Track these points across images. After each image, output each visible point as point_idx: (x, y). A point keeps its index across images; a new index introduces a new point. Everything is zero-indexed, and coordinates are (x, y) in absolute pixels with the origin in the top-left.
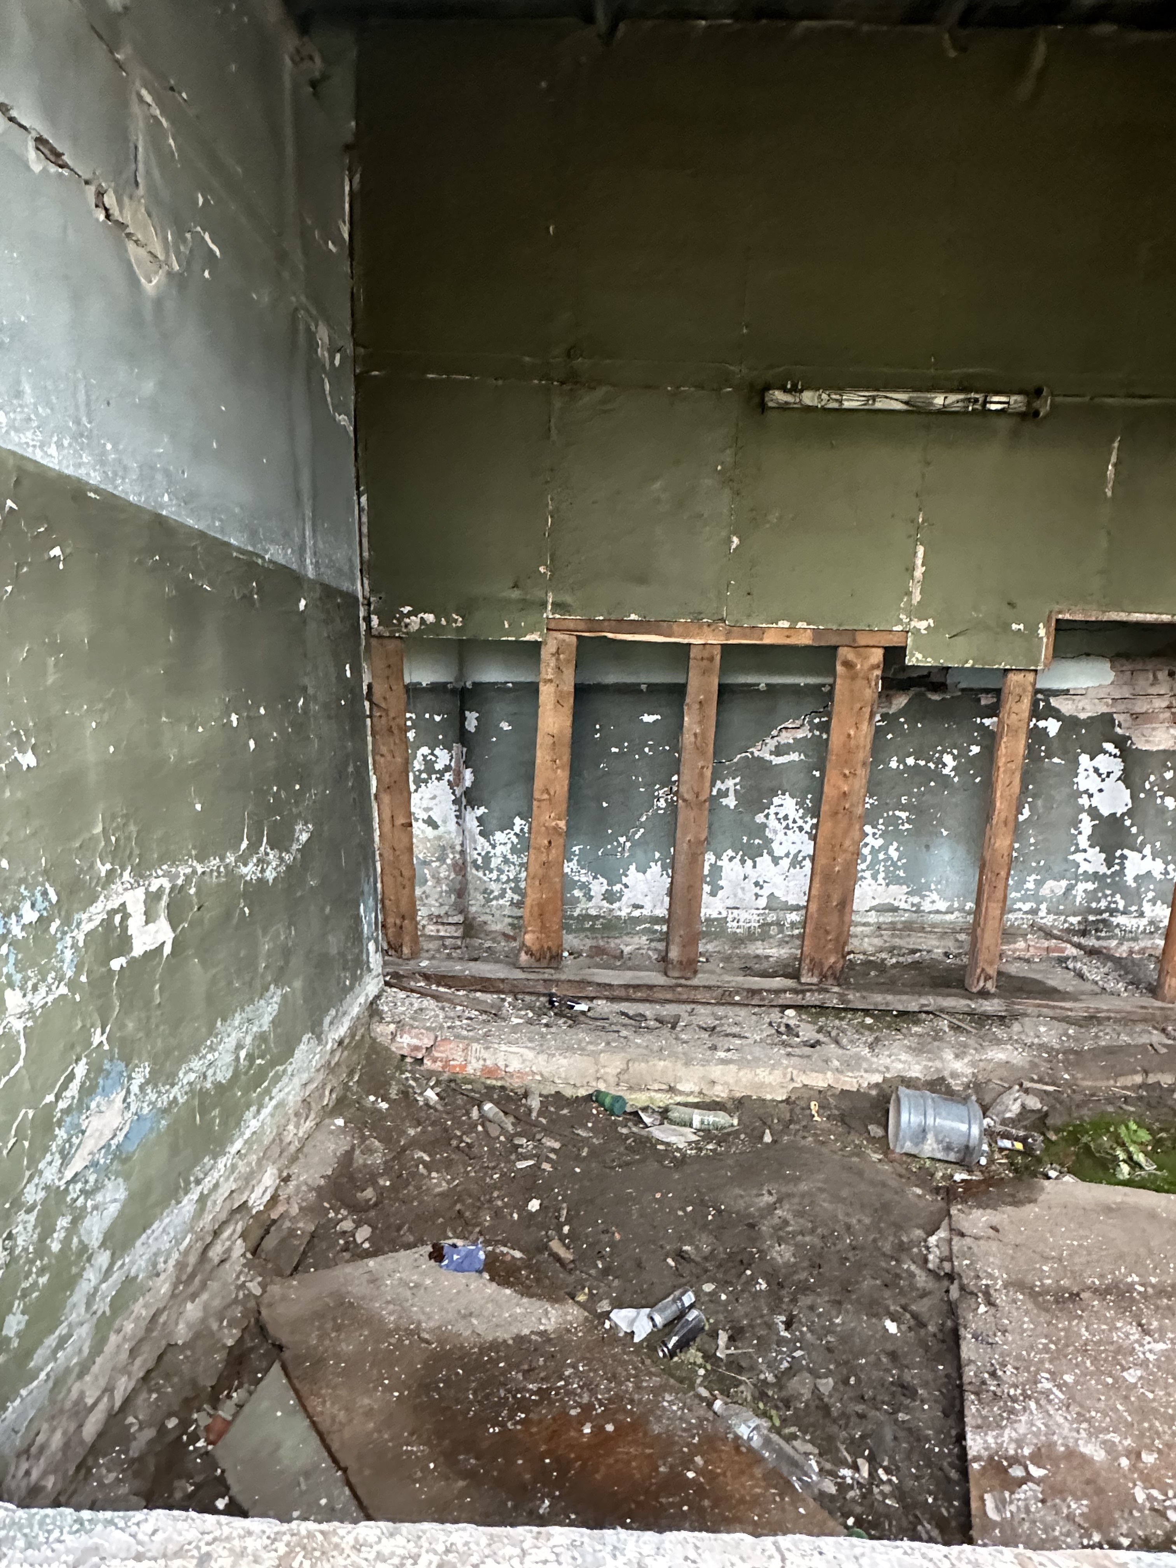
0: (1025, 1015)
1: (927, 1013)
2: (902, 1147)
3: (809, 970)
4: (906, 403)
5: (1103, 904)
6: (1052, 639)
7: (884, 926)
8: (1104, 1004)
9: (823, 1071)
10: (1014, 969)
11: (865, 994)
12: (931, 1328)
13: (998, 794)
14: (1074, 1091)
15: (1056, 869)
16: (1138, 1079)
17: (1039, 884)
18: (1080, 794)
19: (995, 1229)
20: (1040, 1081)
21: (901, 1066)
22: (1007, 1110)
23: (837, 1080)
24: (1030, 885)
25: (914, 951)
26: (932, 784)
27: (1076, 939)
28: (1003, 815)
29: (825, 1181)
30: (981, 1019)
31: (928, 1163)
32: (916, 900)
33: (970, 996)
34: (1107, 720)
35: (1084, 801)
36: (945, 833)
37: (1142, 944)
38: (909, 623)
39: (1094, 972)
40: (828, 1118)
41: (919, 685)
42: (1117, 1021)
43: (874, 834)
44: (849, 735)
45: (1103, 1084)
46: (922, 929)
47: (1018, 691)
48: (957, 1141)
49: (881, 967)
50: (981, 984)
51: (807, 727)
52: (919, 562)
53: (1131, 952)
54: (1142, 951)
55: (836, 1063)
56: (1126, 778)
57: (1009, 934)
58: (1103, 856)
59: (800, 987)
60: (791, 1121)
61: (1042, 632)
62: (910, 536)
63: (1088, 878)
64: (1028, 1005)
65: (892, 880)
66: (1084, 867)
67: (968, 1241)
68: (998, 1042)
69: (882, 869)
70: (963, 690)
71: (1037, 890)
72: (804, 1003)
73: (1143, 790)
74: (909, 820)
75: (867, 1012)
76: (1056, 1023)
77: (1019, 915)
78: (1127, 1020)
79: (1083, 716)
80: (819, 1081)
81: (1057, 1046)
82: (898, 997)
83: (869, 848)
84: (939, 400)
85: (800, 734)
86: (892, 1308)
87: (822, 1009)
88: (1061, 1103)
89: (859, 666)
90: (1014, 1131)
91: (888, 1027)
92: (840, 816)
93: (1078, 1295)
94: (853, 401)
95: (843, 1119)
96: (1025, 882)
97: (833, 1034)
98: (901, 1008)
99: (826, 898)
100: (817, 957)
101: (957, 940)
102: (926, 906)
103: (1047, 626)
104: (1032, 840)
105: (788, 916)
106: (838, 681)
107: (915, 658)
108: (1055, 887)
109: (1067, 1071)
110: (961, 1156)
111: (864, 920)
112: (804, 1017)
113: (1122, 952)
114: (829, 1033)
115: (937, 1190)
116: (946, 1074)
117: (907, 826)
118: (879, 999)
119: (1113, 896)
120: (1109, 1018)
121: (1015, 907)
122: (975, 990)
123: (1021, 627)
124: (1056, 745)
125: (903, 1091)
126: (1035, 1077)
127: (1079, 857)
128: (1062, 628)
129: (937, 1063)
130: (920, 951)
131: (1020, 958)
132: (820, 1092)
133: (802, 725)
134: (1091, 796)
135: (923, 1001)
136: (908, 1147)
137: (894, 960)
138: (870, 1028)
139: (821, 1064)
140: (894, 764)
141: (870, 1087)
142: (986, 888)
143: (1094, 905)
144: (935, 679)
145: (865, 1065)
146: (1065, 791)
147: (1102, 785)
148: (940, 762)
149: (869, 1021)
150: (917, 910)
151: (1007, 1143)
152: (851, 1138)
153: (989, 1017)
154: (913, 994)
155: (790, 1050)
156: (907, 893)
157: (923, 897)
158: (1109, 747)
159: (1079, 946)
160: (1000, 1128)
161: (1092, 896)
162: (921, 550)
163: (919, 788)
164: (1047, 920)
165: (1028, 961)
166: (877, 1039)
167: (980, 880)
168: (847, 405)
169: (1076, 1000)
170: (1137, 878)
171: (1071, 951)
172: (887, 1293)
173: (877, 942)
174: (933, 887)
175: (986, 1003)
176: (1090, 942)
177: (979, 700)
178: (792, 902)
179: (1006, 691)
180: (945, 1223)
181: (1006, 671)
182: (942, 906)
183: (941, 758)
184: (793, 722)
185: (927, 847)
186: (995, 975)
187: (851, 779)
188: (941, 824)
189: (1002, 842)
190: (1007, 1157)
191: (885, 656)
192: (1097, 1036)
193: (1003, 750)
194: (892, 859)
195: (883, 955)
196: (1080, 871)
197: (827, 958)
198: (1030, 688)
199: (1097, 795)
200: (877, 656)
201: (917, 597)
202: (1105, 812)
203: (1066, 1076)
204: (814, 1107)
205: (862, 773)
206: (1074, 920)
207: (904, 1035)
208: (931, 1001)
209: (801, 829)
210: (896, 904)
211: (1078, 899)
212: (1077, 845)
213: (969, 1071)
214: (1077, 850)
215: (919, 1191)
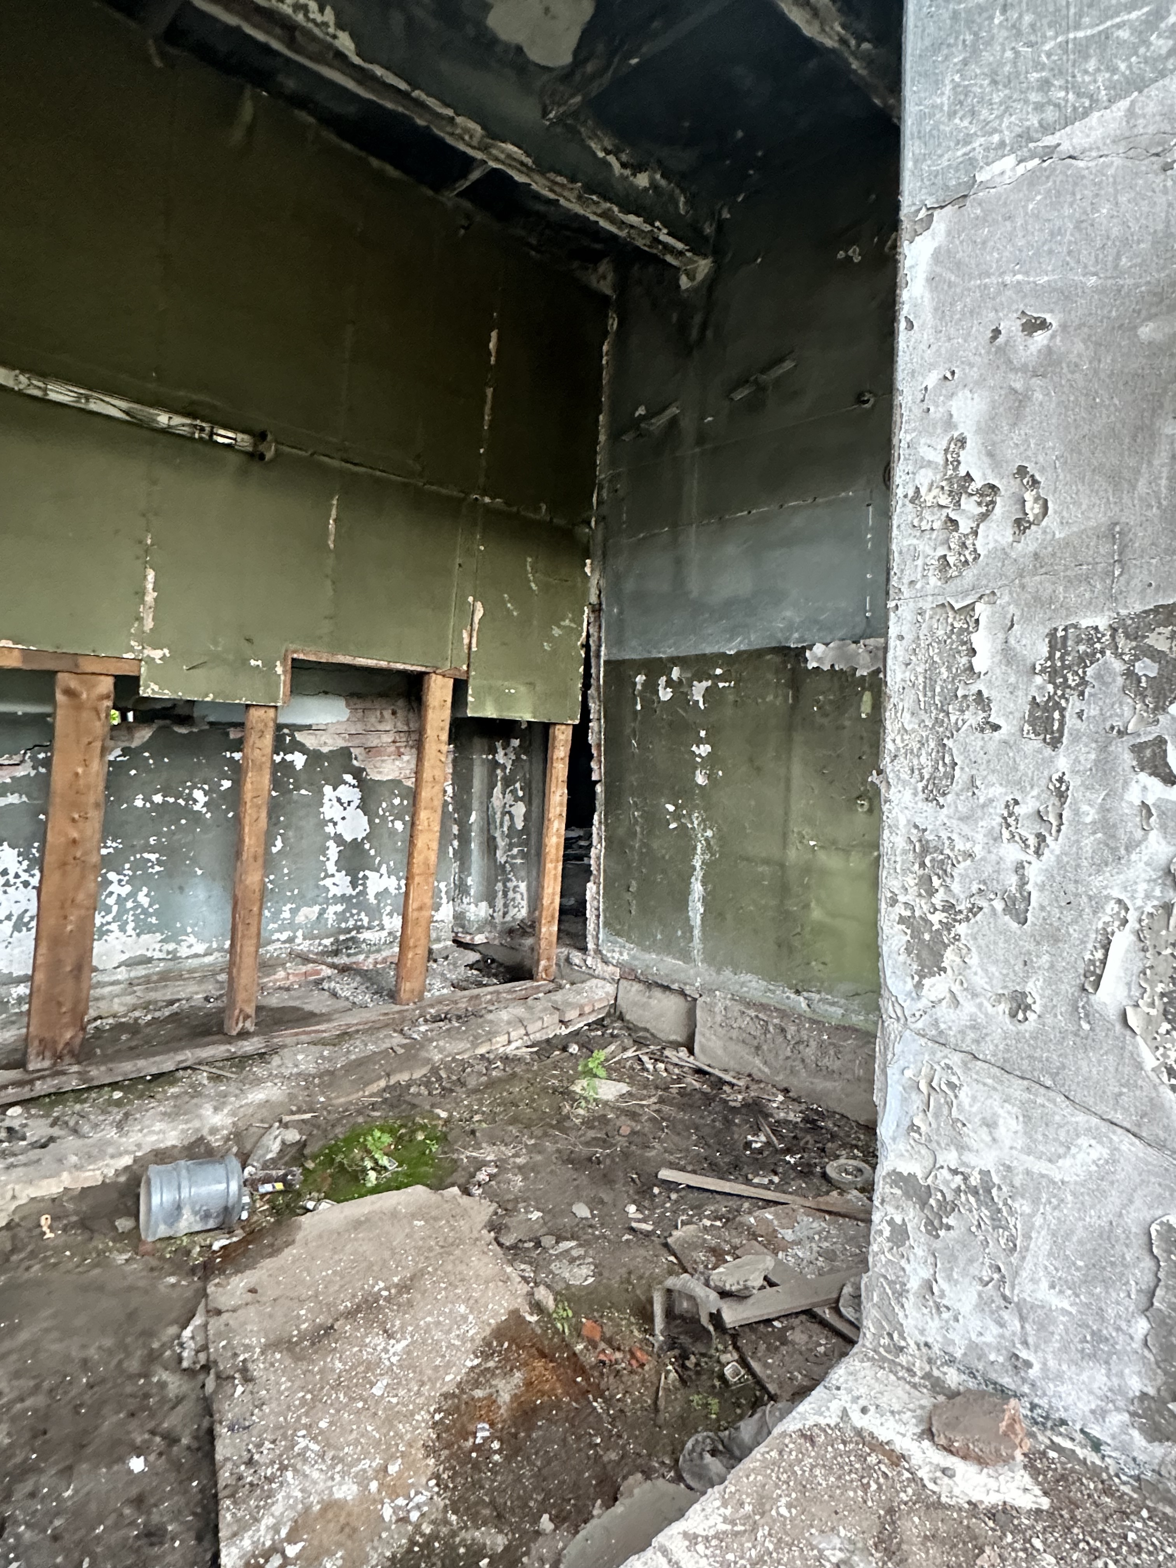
0: (284, 1046)
1: (185, 1069)
2: (154, 1234)
3: (38, 1054)
4: (127, 413)
5: (351, 923)
6: (289, 676)
7: (135, 982)
8: (353, 1019)
9: (56, 1174)
10: (274, 1001)
11: (110, 1066)
12: (185, 1441)
13: (247, 830)
14: (329, 1112)
15: (310, 895)
16: (382, 1083)
17: (295, 912)
18: (325, 823)
19: (253, 1291)
20: (300, 1111)
21: (154, 1138)
22: (269, 1151)
23: (74, 1180)
24: (286, 915)
25: (171, 1003)
26: (183, 821)
27: (329, 960)
28: (252, 850)
29: (54, 1316)
30: (241, 1062)
31: (185, 1240)
32: (171, 946)
33: (230, 1040)
34: (345, 753)
35: (330, 829)
36: (199, 872)
37: (385, 954)
38: (141, 651)
39: (346, 988)
40: (65, 1229)
41: (164, 717)
42: (365, 1032)
43: (120, 881)
44: (77, 774)
45: (353, 1097)
46: (180, 977)
47: (261, 726)
48: (215, 1207)
49: (133, 1028)
50: (240, 1025)
51: (29, 763)
52: (150, 586)
53: (376, 963)
54: (384, 960)
55: (74, 1159)
56: (364, 806)
57: (267, 966)
58: (349, 878)
59: (27, 1077)
60: (13, 1251)
61: (279, 670)
62: (138, 558)
63: (337, 900)
64: (285, 1036)
65: (142, 929)
66: (334, 891)
67: (225, 1316)
68: (258, 1081)
69: (131, 918)
70: (211, 724)
71: (293, 918)
72: (34, 1094)
73: (378, 816)
74: (159, 862)
75: (115, 1086)
76: (313, 1048)
77: (278, 945)
78: (372, 1029)
79: (325, 750)
80: (51, 1188)
81: (313, 1071)
82: (152, 1060)
83: (115, 897)
84: (163, 419)
85: (20, 772)
86: (139, 1441)
87: (58, 1096)
88: (318, 1127)
89: (84, 696)
90: (274, 1173)
91: (140, 1097)
92: (69, 868)
93: (332, 1327)
94: (60, 394)
95: (85, 1224)
96: (281, 912)
97: (72, 1123)
98: (155, 1070)
99: (54, 965)
100: (47, 1035)
101: (217, 982)
102: (184, 952)
103: (284, 664)
104: (286, 871)
105: (13, 990)
106: (59, 712)
107: (149, 690)
108: (310, 913)
109: (323, 1093)
110: (221, 1219)
111: (114, 978)
112: (33, 1111)
113: (368, 965)
114: (66, 1123)
115: (193, 1271)
116: (205, 1132)
117: (157, 868)
118: (128, 1068)
119: (358, 914)
120: (357, 1031)
121: (274, 937)
122: (234, 1033)
123: (259, 663)
124: (303, 777)
125: (153, 1169)
126: (294, 1108)
127: (328, 882)
128: (298, 667)
129: (196, 1124)
130: (179, 1000)
131: (280, 988)
132: (54, 1200)
133: (23, 761)
134: (335, 824)
135: (180, 1057)
136: (163, 1231)
137: (149, 1017)
138: (118, 1103)
139: (55, 1166)
140: (139, 803)
141: (117, 1173)
142: (240, 927)
143: (343, 925)
144: (179, 711)
145: (111, 1150)
146: (312, 821)
147: (344, 814)
148: (190, 798)
149: (117, 1095)
150: (174, 957)
151: (268, 1188)
152: (94, 1243)
153: (250, 1057)
154: (168, 1052)
155: (11, 1160)
156: (161, 941)
157: (178, 943)
158: (348, 778)
159: (333, 966)
160: (261, 1174)
161: (341, 917)
162: (151, 575)
163: (169, 827)
164: (303, 945)
165: (288, 989)
166: (127, 1115)
167: (234, 918)
168: (53, 396)
169: (329, 1021)
170: (377, 895)
171: (327, 971)
172: (133, 1424)
173: (130, 1000)
174: (189, 930)
175: (246, 1043)
176: (342, 960)
177: (228, 734)
178: (18, 972)
179: (248, 725)
180: (201, 1308)
181: (248, 706)
182: (200, 948)
183: (190, 794)
184: (10, 758)
185: (181, 888)
186: (253, 1014)
187: (81, 824)
188: (195, 862)
189: (253, 878)
190: (268, 1202)
191: (116, 685)
192: (348, 1052)
193: (248, 786)
194: (141, 906)
195: (137, 1014)
196: (330, 895)
197: (61, 1035)
198: (271, 724)
199: (341, 823)
200: (106, 685)
201: (149, 624)
202: (348, 838)
203: (322, 1099)
204: (45, 1221)
205: (96, 817)
206: (327, 942)
207: (159, 1101)
208: (188, 1056)
209: (26, 884)
210: (149, 954)
211: (330, 922)
212: (326, 871)
213: (230, 1121)
214: (327, 876)
215: (172, 1280)
